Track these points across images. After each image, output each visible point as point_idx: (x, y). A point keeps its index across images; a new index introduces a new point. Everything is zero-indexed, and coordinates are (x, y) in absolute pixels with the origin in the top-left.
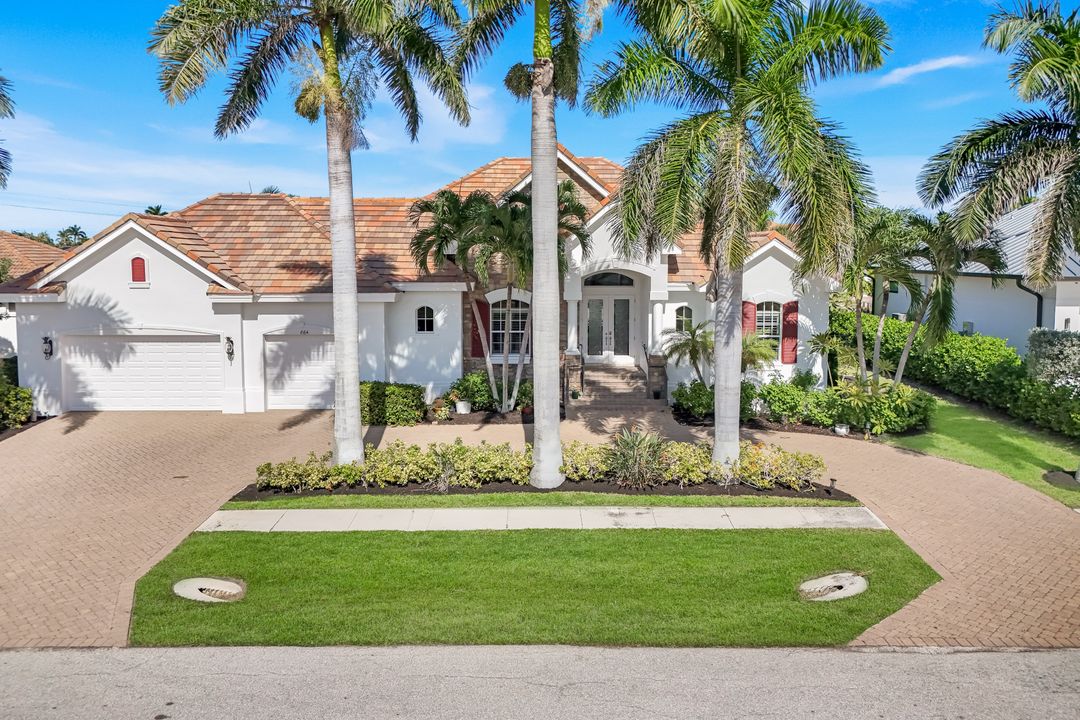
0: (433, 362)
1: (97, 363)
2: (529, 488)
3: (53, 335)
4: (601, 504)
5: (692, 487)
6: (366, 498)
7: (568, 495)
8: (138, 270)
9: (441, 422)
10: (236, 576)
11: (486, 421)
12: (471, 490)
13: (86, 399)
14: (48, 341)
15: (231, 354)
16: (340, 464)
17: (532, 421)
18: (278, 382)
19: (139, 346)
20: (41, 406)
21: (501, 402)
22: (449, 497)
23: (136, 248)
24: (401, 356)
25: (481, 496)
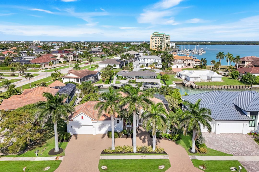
0: (119, 127)
1: (77, 128)
2: (133, 153)
3: (72, 125)
4: (141, 155)
5: (150, 153)
6: (116, 154)
7: (137, 154)
8: (82, 117)
9: (121, 137)
10: (106, 166)
11: (127, 137)
12: (127, 153)
13: (76, 133)
14: (71, 126)
15: (94, 128)
16: (113, 150)
17: (133, 137)
18: (100, 130)
19: (82, 126)
20: (71, 134)
21: (128, 134)
22: (124, 154)
23: (82, 115)
24: (115, 126)
25: (128, 154)
